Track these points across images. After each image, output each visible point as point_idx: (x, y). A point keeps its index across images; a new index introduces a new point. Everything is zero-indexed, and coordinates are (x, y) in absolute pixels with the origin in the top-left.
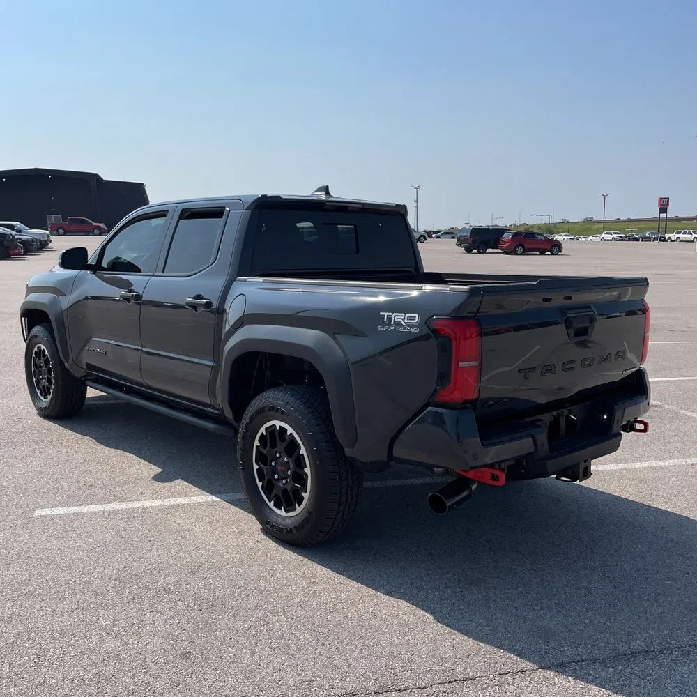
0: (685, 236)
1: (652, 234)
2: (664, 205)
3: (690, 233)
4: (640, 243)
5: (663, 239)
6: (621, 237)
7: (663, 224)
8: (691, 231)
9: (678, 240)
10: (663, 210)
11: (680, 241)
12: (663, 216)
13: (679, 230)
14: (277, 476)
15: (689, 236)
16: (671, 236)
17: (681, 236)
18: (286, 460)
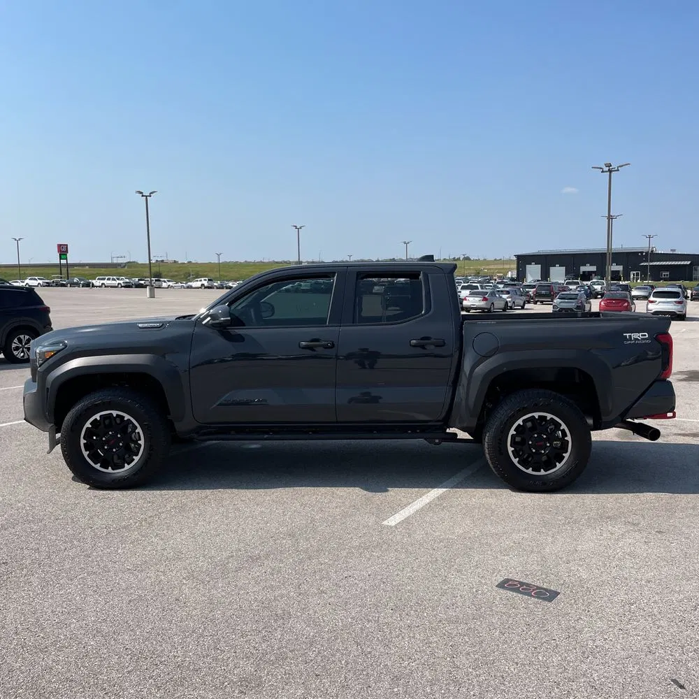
0: (109, 282)
1: (80, 280)
2: (63, 250)
3: (111, 277)
4: (68, 288)
5: (88, 285)
6: (47, 283)
7: (64, 270)
8: (114, 277)
9: (103, 286)
10: (63, 255)
11: (105, 287)
12: (63, 262)
13: (102, 276)
14: (534, 451)
15: (114, 282)
16: (94, 281)
17: (106, 282)
18: (545, 436)
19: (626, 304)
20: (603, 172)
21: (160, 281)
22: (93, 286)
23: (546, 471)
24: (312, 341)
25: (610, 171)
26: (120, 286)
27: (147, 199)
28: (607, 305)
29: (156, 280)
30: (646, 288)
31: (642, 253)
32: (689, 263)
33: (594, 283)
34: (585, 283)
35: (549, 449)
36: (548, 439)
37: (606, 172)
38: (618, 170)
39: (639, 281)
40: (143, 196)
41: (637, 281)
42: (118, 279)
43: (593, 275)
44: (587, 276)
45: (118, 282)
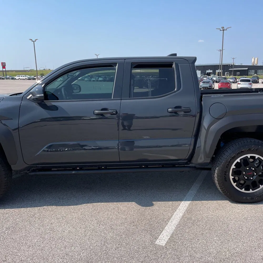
0: (22, 77)
1: (10, 77)
2: (4, 66)
3: (23, 76)
4: (5, 80)
5: (13, 79)
7: (5, 73)
8: (24, 76)
9: (20, 79)
10: (4, 67)
12: (4, 69)
13: (19, 75)
14: (246, 178)
15: (24, 77)
16: (15, 77)
17: (20, 77)
18: (253, 169)
19: (229, 85)
20: (220, 30)
21: (42, 77)
22: (15, 79)
23: (253, 190)
24: (102, 110)
25: (223, 30)
26: (26, 79)
27: (34, 42)
28: (221, 85)
29: (41, 77)
30: (233, 79)
31: (230, 65)
32: (247, 69)
33: (213, 77)
34: (209, 77)
35: (256, 176)
36: (255, 171)
37: (222, 30)
38: (226, 30)
39: (228, 76)
40: (32, 41)
41: (227, 76)
42: (25, 76)
43: (211, 74)
44: (209, 74)
45: (25, 77)
